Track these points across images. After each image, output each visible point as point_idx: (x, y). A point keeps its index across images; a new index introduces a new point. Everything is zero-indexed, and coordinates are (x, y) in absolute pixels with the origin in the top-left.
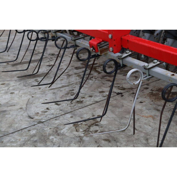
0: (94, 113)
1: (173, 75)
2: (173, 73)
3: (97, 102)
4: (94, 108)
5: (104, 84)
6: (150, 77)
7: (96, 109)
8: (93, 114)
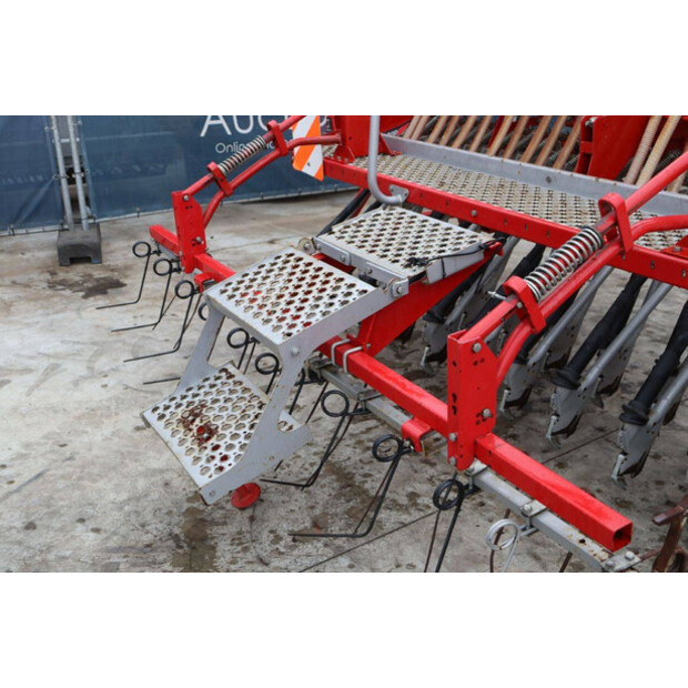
0: (400, 558)
1: (583, 541)
2: (582, 537)
3: (405, 525)
4: (398, 544)
5: (416, 471)
6: (533, 530)
7: (402, 546)
8: (397, 560)
